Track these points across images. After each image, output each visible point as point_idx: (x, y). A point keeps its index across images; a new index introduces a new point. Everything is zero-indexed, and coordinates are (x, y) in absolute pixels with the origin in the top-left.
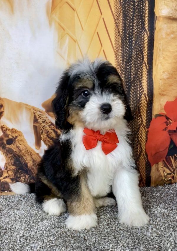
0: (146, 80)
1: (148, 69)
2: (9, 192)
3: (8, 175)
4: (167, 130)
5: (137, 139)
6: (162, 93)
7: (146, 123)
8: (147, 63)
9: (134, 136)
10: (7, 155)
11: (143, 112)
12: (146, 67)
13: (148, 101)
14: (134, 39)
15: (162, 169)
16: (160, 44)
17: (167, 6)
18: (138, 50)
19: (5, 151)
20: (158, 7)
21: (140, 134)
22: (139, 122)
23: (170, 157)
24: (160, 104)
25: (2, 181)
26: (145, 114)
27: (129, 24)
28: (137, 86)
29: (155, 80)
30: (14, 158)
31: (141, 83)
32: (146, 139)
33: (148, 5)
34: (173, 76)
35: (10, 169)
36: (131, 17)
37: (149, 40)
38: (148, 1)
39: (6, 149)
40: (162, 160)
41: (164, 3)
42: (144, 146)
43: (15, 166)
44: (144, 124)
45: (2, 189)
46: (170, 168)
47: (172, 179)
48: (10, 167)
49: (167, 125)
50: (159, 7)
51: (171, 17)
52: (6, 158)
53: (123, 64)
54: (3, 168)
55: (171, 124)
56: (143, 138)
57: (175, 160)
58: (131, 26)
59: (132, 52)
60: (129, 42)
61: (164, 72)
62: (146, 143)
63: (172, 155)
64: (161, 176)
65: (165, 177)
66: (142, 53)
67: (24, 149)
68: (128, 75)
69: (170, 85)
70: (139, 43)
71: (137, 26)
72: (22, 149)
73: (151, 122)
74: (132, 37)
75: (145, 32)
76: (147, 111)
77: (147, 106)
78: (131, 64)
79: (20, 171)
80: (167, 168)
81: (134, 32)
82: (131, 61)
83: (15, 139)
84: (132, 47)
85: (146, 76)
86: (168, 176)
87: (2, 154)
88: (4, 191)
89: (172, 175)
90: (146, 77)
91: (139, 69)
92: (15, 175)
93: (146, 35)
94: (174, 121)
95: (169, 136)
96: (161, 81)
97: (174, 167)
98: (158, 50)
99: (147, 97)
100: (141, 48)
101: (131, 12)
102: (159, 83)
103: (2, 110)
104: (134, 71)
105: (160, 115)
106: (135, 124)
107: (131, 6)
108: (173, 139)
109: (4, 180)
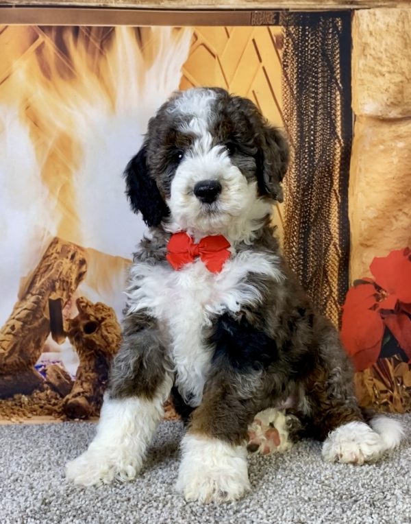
0: (337, 220)
1: (340, 201)
2: (82, 421)
3: (82, 390)
4: (378, 309)
6: (366, 243)
7: (338, 296)
8: (339, 191)
10: (84, 351)
11: (332, 275)
12: (337, 199)
13: (341, 256)
14: (317, 151)
15: (370, 382)
16: (360, 160)
17: (373, 98)
18: (325, 170)
19: (81, 344)
20: (357, 100)
21: (327, 315)
22: (326, 293)
23: (386, 359)
24: (363, 262)
25: (70, 402)
26: (335, 280)
27: (309, 128)
28: (321, 230)
29: (353, 220)
30: (95, 357)
31: (328, 226)
32: (338, 324)
34: (384, 214)
35: (86, 378)
36: (312, 116)
37: (342, 153)
38: (340, 92)
39: (83, 341)
40: (370, 365)
41: (368, 94)
43: (96, 372)
44: (334, 298)
45: (70, 415)
46: (385, 380)
47: (389, 402)
48: (87, 374)
49: (378, 300)
50: (359, 101)
51: (379, 116)
52: (80, 358)
53: (298, 192)
54: (74, 376)
55: (386, 299)
57: (395, 366)
58: (312, 130)
59: (314, 172)
60: (309, 156)
61: (368, 207)
63: (389, 356)
64: (369, 396)
65: (376, 397)
66: (331, 175)
67: (115, 340)
68: (306, 212)
69: (380, 230)
70: (326, 159)
71: (323, 130)
72: (111, 340)
73: (348, 294)
74: (314, 148)
75: (336, 141)
76: (339, 274)
77: (340, 265)
78: (311, 194)
79: (104, 383)
80: (379, 380)
81: (318, 139)
82: (312, 189)
83: (101, 322)
84: (313, 165)
85: (336, 213)
86: (383, 395)
87: (74, 351)
88: (73, 418)
90: (337, 215)
91: (324, 202)
92: (95, 389)
93: (338, 145)
94: (391, 294)
95: (382, 320)
96: (363, 223)
97: (393, 379)
98: (358, 171)
99: (338, 248)
100: (328, 166)
101: (312, 108)
102: (360, 226)
103: (83, 269)
104: (316, 204)
105: (363, 282)
106: (318, 297)
107: (311, 99)
108: (389, 326)
109: (73, 399)
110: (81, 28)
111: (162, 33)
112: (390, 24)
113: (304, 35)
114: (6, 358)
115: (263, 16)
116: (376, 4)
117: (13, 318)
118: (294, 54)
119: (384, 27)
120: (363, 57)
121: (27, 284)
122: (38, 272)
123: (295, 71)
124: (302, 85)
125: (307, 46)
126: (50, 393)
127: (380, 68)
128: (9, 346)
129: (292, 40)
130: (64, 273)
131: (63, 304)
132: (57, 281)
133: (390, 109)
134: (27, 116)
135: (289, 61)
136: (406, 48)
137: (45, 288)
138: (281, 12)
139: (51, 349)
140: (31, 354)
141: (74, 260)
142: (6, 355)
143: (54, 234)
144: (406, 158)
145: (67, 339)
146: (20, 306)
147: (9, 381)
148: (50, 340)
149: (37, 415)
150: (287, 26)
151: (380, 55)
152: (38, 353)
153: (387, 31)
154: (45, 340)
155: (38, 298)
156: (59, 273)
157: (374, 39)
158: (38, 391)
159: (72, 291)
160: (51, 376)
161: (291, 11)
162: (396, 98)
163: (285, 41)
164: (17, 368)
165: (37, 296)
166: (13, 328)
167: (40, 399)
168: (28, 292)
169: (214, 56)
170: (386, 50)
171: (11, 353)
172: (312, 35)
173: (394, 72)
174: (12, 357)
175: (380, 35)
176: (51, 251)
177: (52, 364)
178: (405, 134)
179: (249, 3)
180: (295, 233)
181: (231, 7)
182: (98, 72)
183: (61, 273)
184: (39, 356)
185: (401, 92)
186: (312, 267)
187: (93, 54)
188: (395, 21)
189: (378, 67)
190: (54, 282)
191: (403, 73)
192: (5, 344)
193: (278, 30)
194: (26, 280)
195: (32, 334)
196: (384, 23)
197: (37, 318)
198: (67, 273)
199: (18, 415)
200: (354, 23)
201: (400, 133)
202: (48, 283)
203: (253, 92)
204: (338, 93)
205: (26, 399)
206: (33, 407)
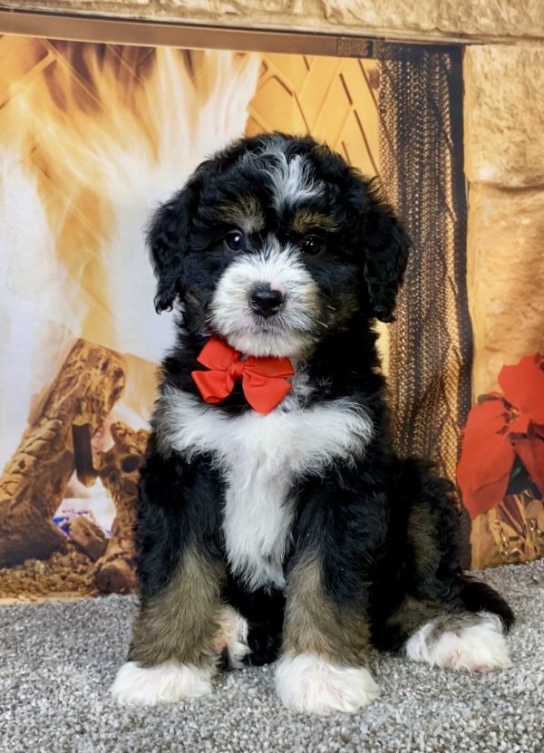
0: (455, 317)
1: (457, 292)
3: (120, 550)
4: (507, 433)
5: (435, 453)
6: (492, 346)
7: (458, 416)
8: (456, 279)
9: (430, 446)
10: (122, 497)
11: (450, 389)
12: (453, 289)
13: (462, 363)
14: (424, 226)
15: (497, 526)
16: (479, 239)
18: (435, 251)
19: (118, 488)
20: (471, 163)
21: (443, 441)
22: (442, 412)
24: (490, 373)
25: (103, 567)
26: (454, 395)
27: (413, 196)
28: (435, 329)
29: (475, 317)
31: (444, 325)
32: (458, 453)
33: (451, 158)
34: (511, 308)
35: (126, 534)
36: (417, 181)
37: (456, 230)
38: (451, 150)
39: (120, 483)
40: (496, 503)
41: (484, 155)
42: (453, 471)
44: (452, 419)
45: (104, 588)
46: (516, 523)
47: (521, 552)
48: (127, 528)
49: (507, 421)
50: (473, 164)
52: (117, 506)
54: (108, 532)
55: (517, 419)
56: (450, 451)
57: (526, 505)
58: (416, 199)
59: (421, 255)
60: (414, 233)
61: (492, 300)
62: (457, 464)
63: (518, 492)
64: (495, 544)
65: (504, 546)
66: (443, 258)
68: (416, 306)
69: (507, 329)
70: (435, 237)
71: (430, 199)
73: (470, 413)
74: (419, 223)
75: (447, 214)
76: (459, 388)
77: (460, 376)
78: (420, 282)
80: (508, 524)
81: (424, 212)
82: (420, 275)
84: (419, 244)
85: (453, 307)
86: (512, 543)
87: (108, 497)
88: (108, 593)
89: (520, 542)
90: (455, 310)
91: (437, 293)
93: (449, 220)
94: (522, 412)
95: (512, 448)
96: (488, 320)
97: (525, 522)
98: (477, 253)
99: (459, 354)
100: (440, 247)
101: (416, 170)
102: (484, 324)
103: (120, 383)
104: (428, 296)
105: (489, 398)
106: (432, 418)
107: (414, 158)
108: (520, 455)
109: (109, 564)
110: (108, 47)
111: (219, 59)
112: (509, 66)
113: (404, 72)
114: (12, 508)
115: (352, 45)
116: (491, 39)
117: (23, 452)
118: (393, 96)
119: (502, 71)
120: (477, 106)
121: (40, 404)
122: (56, 387)
123: (395, 119)
124: (403, 139)
125: (409, 87)
126: (76, 556)
127: (498, 122)
128: (16, 490)
129: (390, 78)
130: (93, 388)
131: (92, 432)
132: (83, 400)
133: (510, 175)
134: (34, 161)
135: (388, 106)
136: (528, 98)
137: (66, 409)
138: (374, 41)
139: (76, 493)
140: (48, 501)
141: (107, 370)
142: (13, 502)
143: (77, 334)
144: (534, 238)
145: (98, 480)
146: (32, 434)
147: (17, 541)
148: (74, 481)
149: (56, 590)
150: (382, 59)
151: (497, 105)
152: (58, 499)
153: (505, 74)
154: (68, 480)
155: (57, 424)
156: (86, 389)
157: (489, 83)
158: (59, 554)
159: (105, 414)
160: (77, 533)
161: (387, 41)
162: (517, 162)
163: (381, 79)
164: (27, 522)
165: (56, 420)
166: (22, 464)
167: (62, 566)
168: (43, 415)
169: (290, 93)
170: (504, 99)
171: (19, 500)
172: (415, 74)
173: (514, 128)
174: (21, 505)
175: (497, 79)
176: (74, 359)
177: (78, 516)
178: (531, 208)
179: (334, 27)
180: (404, 334)
181: (311, 29)
182: (133, 106)
183: (89, 388)
184: (59, 504)
185: (523, 155)
186: (427, 379)
187: (126, 82)
188: (514, 62)
189: (495, 120)
190: (79, 401)
191: (524, 131)
192: (11, 487)
193: (372, 64)
194: (41, 398)
195: (48, 474)
196: (502, 65)
197: (56, 451)
198: (97, 389)
199: (29, 591)
200: (466, 61)
201: (524, 206)
202: (70, 403)
203: (343, 143)
204: (448, 151)
205: (43, 566)
206: (51, 578)
